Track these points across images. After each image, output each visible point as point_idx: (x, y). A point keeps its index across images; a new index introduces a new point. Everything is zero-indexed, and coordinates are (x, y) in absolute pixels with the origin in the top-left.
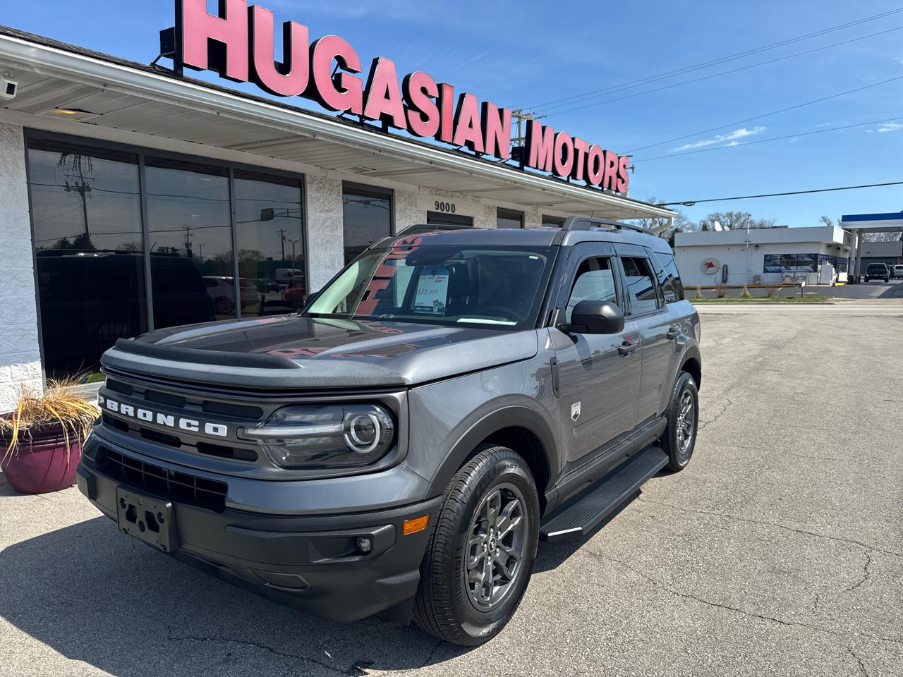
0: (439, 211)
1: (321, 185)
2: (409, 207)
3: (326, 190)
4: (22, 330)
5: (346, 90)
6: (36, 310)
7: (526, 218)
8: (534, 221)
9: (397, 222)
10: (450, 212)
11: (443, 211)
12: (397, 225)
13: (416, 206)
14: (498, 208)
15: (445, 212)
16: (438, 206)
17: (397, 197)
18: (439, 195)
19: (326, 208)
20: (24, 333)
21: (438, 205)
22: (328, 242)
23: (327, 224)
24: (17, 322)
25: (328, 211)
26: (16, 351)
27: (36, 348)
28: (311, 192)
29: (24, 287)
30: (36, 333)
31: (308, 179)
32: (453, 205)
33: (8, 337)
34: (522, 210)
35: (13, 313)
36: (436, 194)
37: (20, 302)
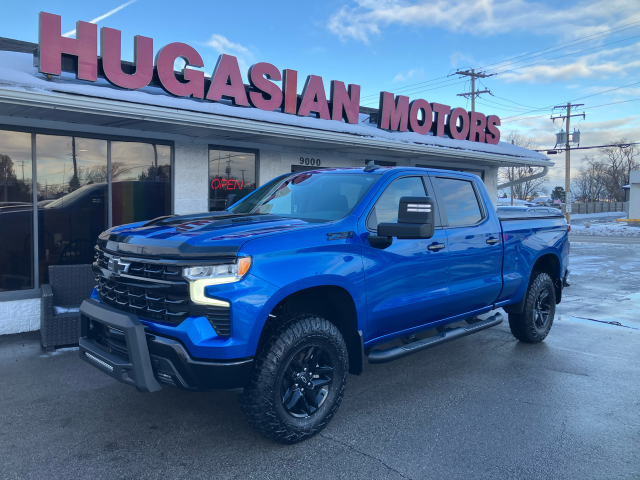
0: (304, 164)
2: (273, 163)
3: (192, 152)
5: (189, 81)
10: (315, 165)
11: (307, 164)
12: (261, 177)
13: (280, 162)
15: (310, 165)
16: (303, 161)
18: (304, 152)
19: (192, 166)
22: (192, 191)
23: (192, 178)
25: (194, 168)
31: (176, 145)
32: (318, 160)
34: (394, 161)
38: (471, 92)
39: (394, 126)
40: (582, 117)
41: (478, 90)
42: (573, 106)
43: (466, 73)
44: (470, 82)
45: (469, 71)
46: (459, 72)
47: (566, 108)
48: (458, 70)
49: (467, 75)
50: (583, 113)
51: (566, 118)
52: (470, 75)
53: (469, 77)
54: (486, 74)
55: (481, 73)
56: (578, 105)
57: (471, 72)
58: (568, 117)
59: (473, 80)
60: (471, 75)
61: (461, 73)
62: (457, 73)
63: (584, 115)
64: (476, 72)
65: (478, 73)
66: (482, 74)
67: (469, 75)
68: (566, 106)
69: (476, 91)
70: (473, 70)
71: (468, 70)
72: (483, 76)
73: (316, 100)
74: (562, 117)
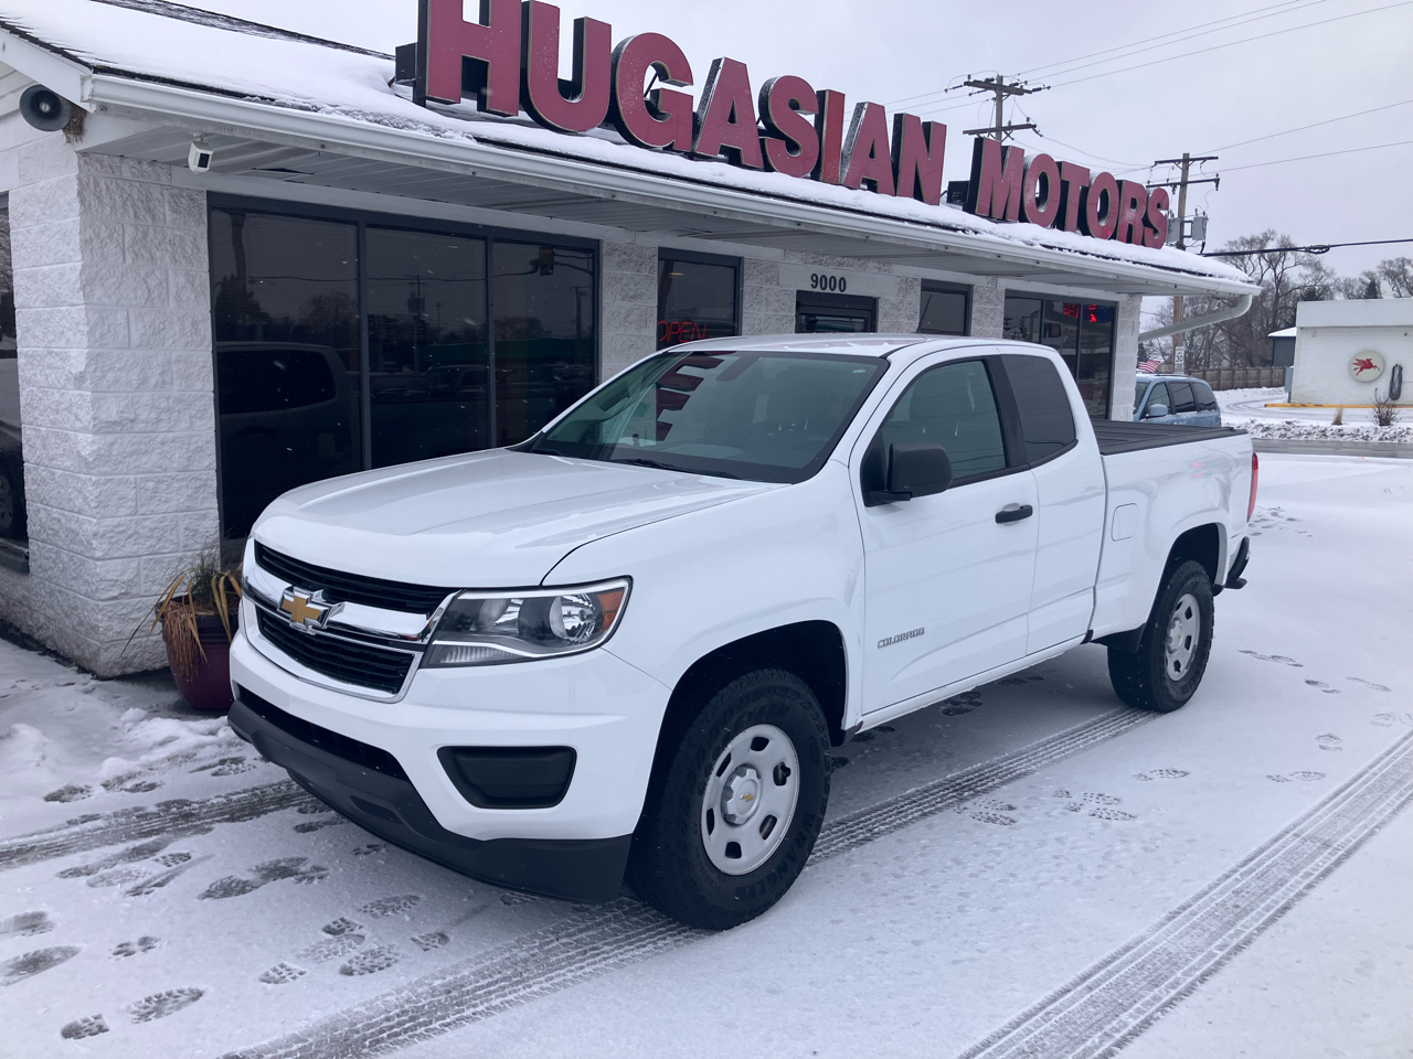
0: (818, 289)
1: (625, 257)
2: (766, 287)
3: (632, 265)
4: (197, 479)
5: (666, 114)
6: (214, 452)
7: (975, 297)
8: (990, 302)
9: (744, 311)
10: (837, 291)
11: (824, 289)
12: (744, 316)
13: (778, 284)
14: (923, 280)
15: (828, 290)
16: (816, 281)
17: (747, 270)
18: (820, 263)
19: (631, 293)
20: (199, 483)
21: (815, 279)
22: (631, 346)
23: (630, 319)
24: (190, 468)
25: (635, 297)
26: (188, 509)
27: (212, 506)
28: (608, 269)
29: (201, 418)
30: (215, 483)
31: (605, 249)
32: (842, 279)
33: (180, 488)
35: (186, 456)
36: (814, 262)
37: (195, 439)
38: (994, 126)
39: (998, 213)
40: (1214, 184)
41: (1010, 122)
42: (1194, 160)
43: (986, 85)
44: (992, 105)
45: (993, 80)
46: (971, 80)
47: (1181, 165)
48: (969, 77)
49: (987, 89)
50: (1215, 177)
51: (1179, 187)
52: (994, 87)
53: (992, 94)
54: (1025, 88)
55: (1017, 84)
56: (1204, 159)
57: (995, 82)
58: (1184, 184)
59: (999, 101)
60: (995, 90)
61: (976, 84)
62: (966, 84)
63: (1217, 181)
64: (1006, 83)
65: (1011, 85)
66: (1018, 87)
67: (991, 89)
68: (1179, 161)
69: (1005, 124)
70: (1000, 79)
71: (989, 77)
72: (1021, 92)
73: (872, 155)
74: (1171, 184)
